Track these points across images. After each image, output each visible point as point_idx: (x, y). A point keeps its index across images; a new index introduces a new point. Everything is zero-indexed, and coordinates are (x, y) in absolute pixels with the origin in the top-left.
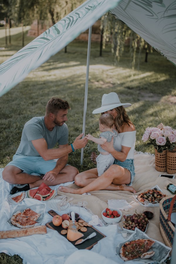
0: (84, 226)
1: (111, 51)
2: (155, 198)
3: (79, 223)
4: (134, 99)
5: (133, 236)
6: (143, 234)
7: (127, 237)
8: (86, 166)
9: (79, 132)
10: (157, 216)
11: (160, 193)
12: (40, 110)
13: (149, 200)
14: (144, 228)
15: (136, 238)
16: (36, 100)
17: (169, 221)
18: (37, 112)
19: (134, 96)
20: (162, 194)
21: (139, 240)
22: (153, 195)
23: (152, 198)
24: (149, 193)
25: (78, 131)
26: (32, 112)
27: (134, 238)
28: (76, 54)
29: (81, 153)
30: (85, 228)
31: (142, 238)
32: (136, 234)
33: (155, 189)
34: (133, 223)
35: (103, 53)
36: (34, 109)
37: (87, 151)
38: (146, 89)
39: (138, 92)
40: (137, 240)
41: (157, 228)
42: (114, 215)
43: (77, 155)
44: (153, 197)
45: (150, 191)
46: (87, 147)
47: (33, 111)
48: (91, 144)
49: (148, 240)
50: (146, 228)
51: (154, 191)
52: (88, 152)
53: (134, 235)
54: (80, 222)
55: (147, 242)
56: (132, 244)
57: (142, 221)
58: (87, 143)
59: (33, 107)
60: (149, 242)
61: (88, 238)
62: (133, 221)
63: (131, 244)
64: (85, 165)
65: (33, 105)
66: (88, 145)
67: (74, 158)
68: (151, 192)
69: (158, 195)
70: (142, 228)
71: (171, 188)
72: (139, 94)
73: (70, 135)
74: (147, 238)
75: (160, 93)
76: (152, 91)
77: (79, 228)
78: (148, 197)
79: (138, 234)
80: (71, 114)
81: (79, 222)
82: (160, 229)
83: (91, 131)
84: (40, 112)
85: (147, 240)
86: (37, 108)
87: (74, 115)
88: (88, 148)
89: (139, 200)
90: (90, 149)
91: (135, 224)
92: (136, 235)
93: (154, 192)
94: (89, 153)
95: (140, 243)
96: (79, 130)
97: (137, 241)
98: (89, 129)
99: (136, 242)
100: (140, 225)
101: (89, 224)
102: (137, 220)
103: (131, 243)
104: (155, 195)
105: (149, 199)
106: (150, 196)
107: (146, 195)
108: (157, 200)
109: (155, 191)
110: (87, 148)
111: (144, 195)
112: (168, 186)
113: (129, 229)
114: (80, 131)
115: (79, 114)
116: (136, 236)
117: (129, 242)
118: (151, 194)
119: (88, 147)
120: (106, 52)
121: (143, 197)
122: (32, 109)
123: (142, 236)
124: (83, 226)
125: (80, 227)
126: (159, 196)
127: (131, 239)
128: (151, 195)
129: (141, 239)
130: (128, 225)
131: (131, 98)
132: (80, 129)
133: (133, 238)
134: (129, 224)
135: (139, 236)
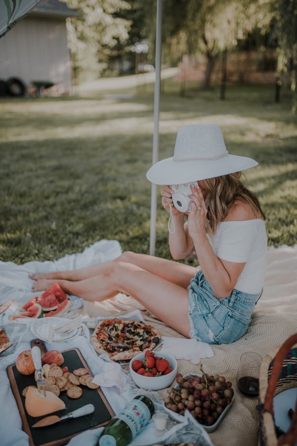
0: (81, 386)
3: (72, 376)
5: (177, 432)
6: (201, 432)
7: (164, 430)
14: (215, 414)
15: (184, 437)
17: (265, 411)
27: (178, 436)
31: (198, 441)
32: (186, 427)
34: (191, 398)
40: (182, 444)
42: (159, 369)
50: (220, 414)
53: (181, 430)
57: (212, 396)
61: (71, 416)
62: (191, 391)
79: (192, 430)
81: (73, 373)
91: (195, 399)
92: (186, 430)
100: (206, 404)
101: (92, 382)
102: (200, 391)
113: (175, 409)
116: (184, 432)
125: (69, 385)
127: (172, 438)
130: (177, 399)
133: (175, 436)
134: (181, 399)
135: (193, 435)
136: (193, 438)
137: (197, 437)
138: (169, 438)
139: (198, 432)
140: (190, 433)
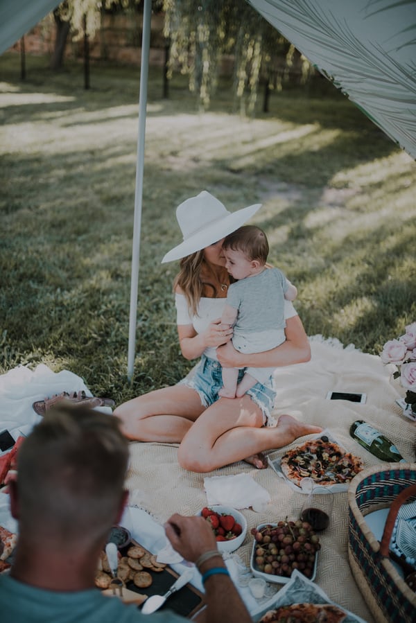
1: (187, 88)
2: (325, 464)
3: (130, 561)
4: (246, 196)
5: (287, 593)
6: (313, 589)
7: (264, 597)
8: (141, 376)
9: (122, 281)
10: (337, 520)
11: (337, 450)
12: (26, 226)
13: (310, 472)
14: (310, 565)
15: (295, 597)
16: (17, 202)
17: (384, 557)
18: (19, 230)
19: (246, 190)
20: (342, 452)
21: (301, 606)
22: (320, 457)
23: (317, 466)
24: (308, 449)
25: (120, 279)
26: (5, 232)
27: (288, 597)
28: (110, 93)
29: (128, 339)
30: (146, 574)
31: (311, 599)
33: (325, 439)
34: (282, 552)
35: (170, 91)
36: (11, 223)
37: (143, 332)
38: (271, 172)
39: (253, 180)
40: (296, 605)
41: (343, 562)
42: (226, 529)
43: (117, 344)
44: (320, 462)
45: (311, 444)
46: (143, 322)
47: (9, 228)
48: (152, 313)
49: (329, 609)
50: (313, 563)
51: (321, 443)
52: (145, 335)
54: (132, 558)
55: (323, 613)
56: (282, 617)
57: (304, 547)
58: (143, 311)
59: (7, 219)
60: (330, 616)
62: (279, 545)
63: (280, 619)
64: (139, 373)
65: (7, 213)
66: (146, 316)
67: (111, 354)
68: (313, 448)
69: (331, 456)
70: (306, 567)
71: (360, 431)
72: (257, 183)
73: (101, 291)
74: (326, 603)
75: (301, 183)
76: (285, 178)
77: (131, 578)
78: (307, 462)
79: (301, 587)
80: (102, 235)
81: (129, 557)
82: (349, 562)
83: (150, 279)
84: (26, 230)
85: (325, 608)
86: (17, 220)
87: (109, 236)
88: (147, 324)
89: (287, 475)
90: (149, 328)
92: (295, 588)
93: (321, 448)
94: (147, 337)
95: (305, 616)
96: (122, 277)
97: (297, 609)
98: (146, 272)
99: (292, 610)
100: (301, 557)
101: (157, 561)
102: (291, 544)
103: (281, 615)
104: (325, 455)
105: (310, 468)
106: (311, 458)
107: (302, 457)
108: (329, 470)
109: (324, 444)
110: (144, 326)
111: (295, 456)
112: (354, 428)
113: (270, 571)
114: (124, 279)
115: (121, 234)
116: (293, 591)
117: (275, 612)
118: (313, 453)
119: (145, 320)
120: (176, 88)
121: (296, 464)
122: (6, 224)
123: (312, 593)
124: (141, 568)
125: (133, 573)
126: (334, 458)
127: (282, 601)
128: (315, 456)
129: (307, 605)
131: (238, 193)
132: (124, 274)
133: (285, 597)
135: (304, 593)
136: (304, 596)
137: (308, 594)
138: (279, 600)
139: (310, 589)
140: (299, 591)
